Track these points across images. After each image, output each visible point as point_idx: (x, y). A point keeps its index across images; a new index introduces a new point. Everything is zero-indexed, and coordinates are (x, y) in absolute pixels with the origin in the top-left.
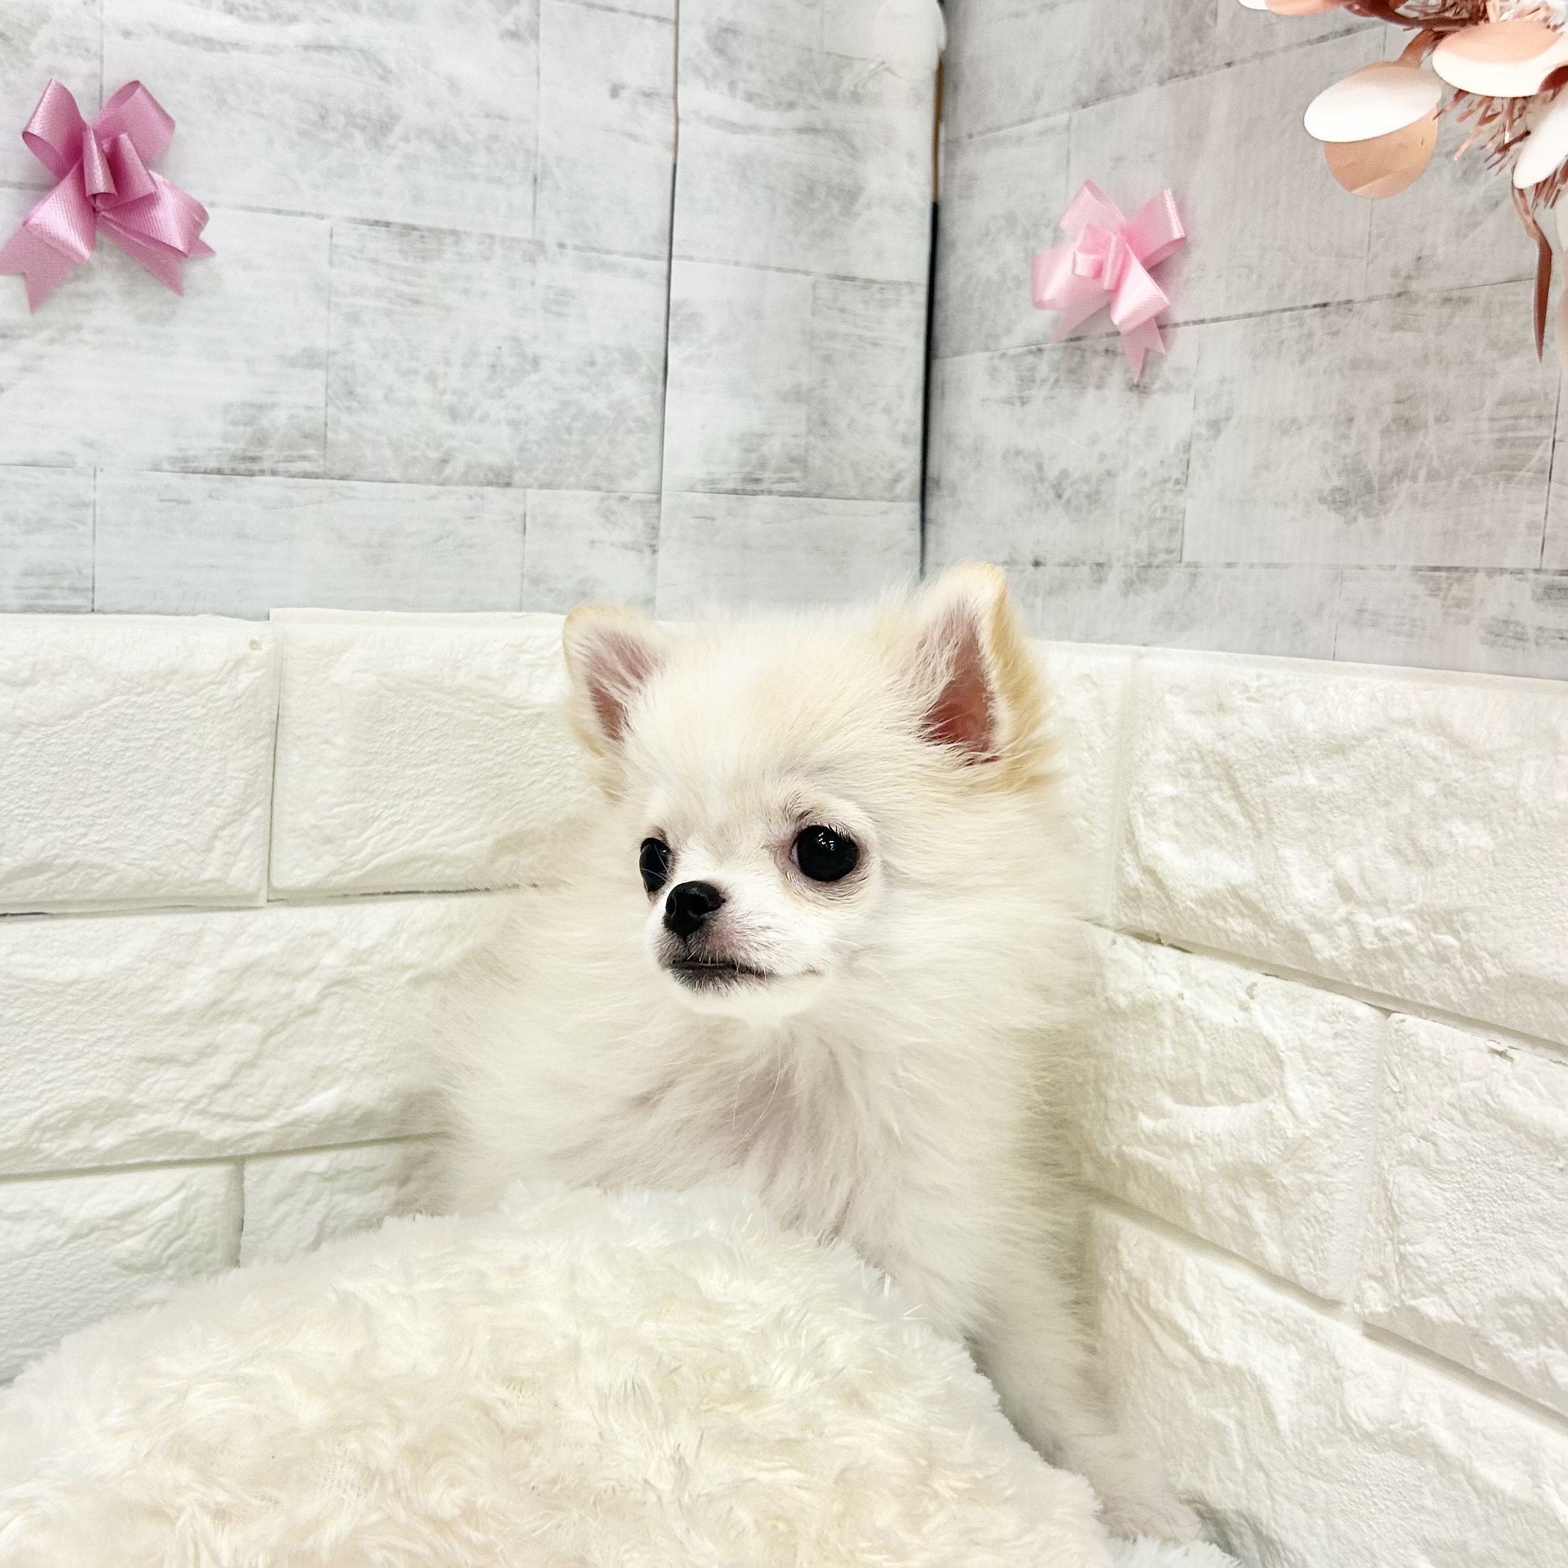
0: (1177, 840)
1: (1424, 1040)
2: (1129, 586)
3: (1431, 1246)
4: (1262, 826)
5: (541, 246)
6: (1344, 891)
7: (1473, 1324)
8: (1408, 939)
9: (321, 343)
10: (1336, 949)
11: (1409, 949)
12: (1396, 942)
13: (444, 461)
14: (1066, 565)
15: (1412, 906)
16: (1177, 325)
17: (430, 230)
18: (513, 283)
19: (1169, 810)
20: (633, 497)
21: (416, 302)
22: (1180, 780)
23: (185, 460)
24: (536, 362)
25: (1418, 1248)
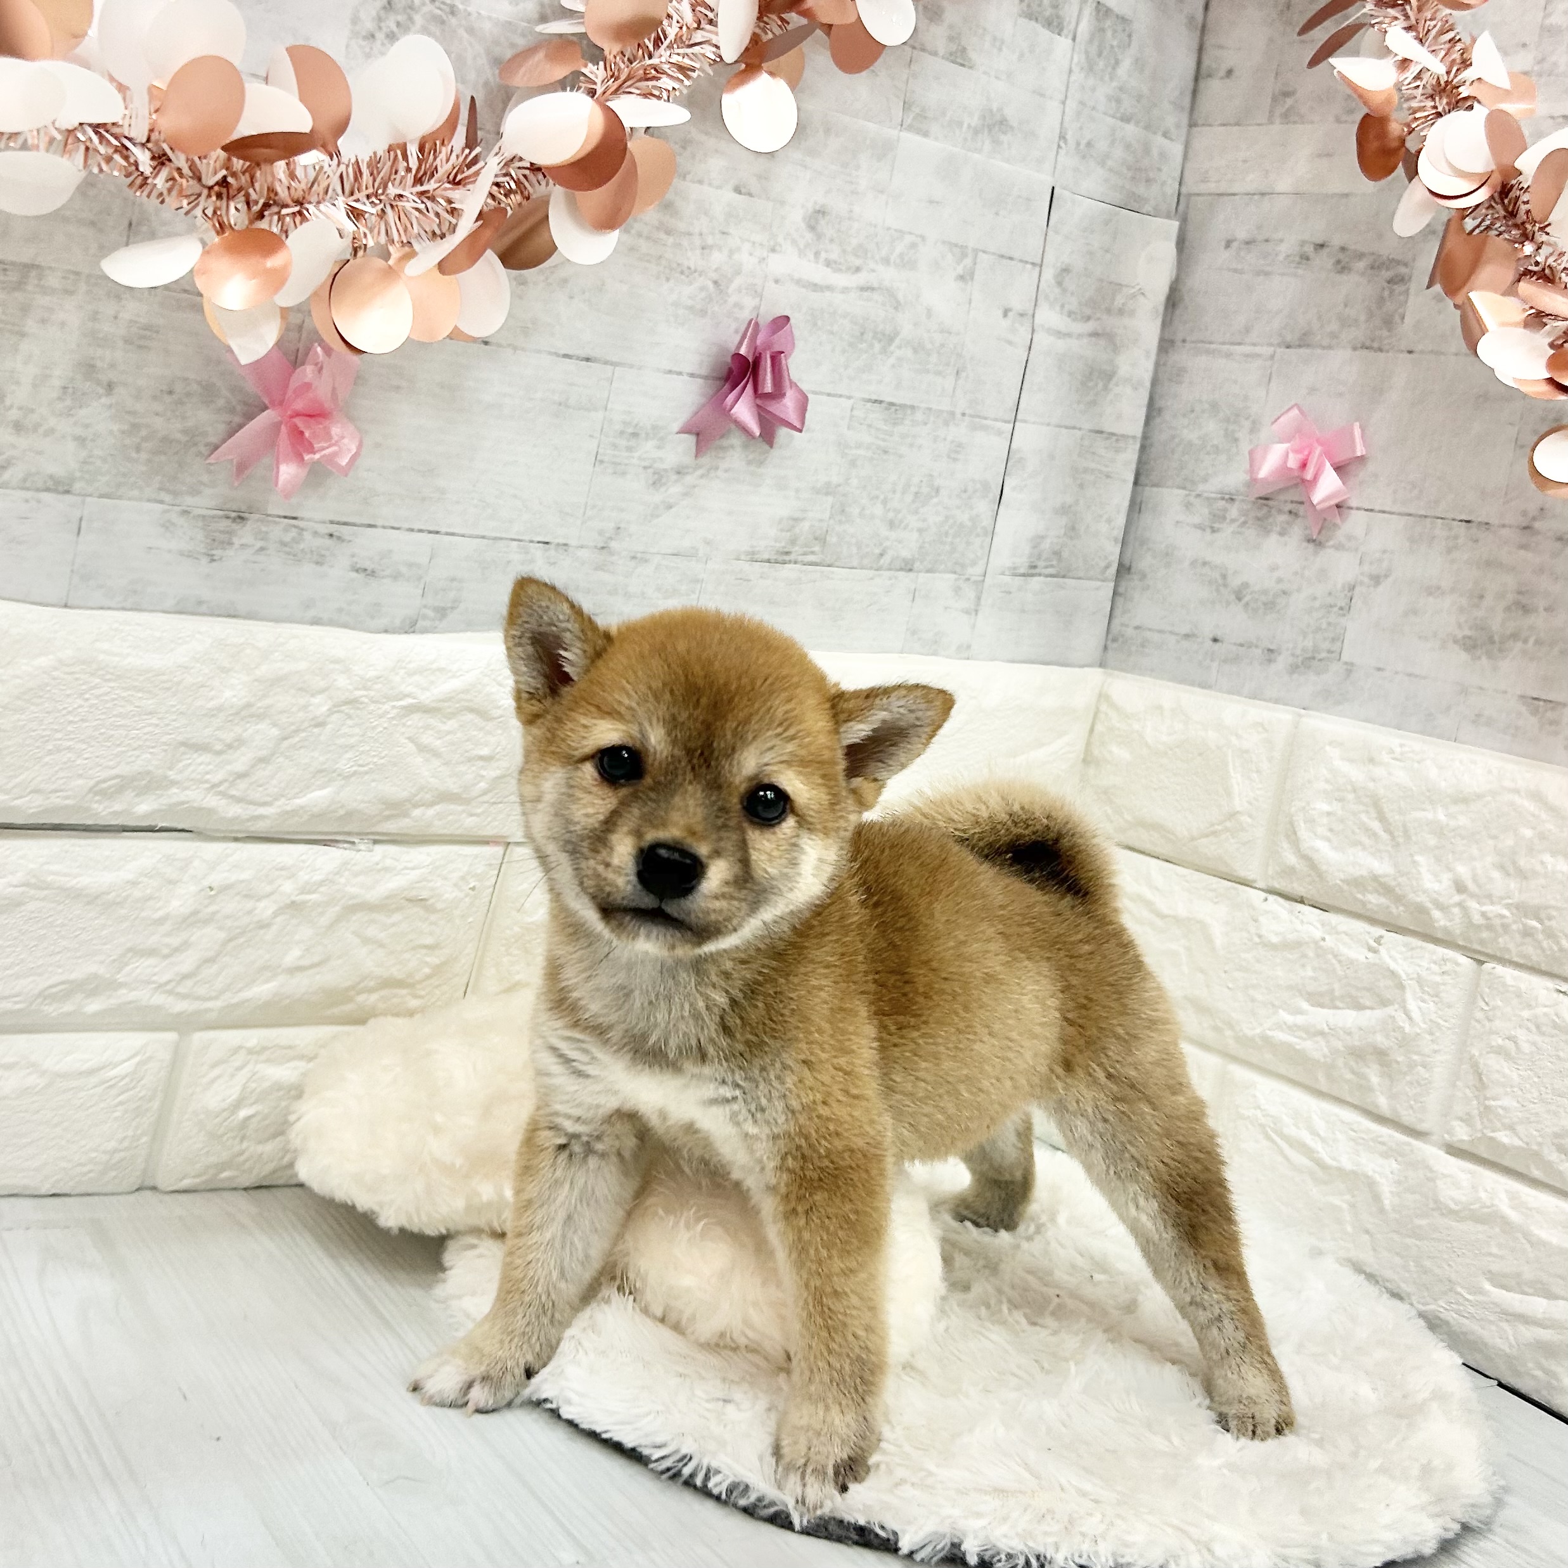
0: (1329, 840)
1: (1509, 981)
2: (1294, 669)
3: (1506, 1102)
4: (1401, 840)
5: (952, 414)
6: (1460, 888)
7: (1535, 1147)
8: (1505, 921)
9: (835, 480)
10: (1450, 921)
11: (1506, 927)
12: (1497, 922)
13: (882, 555)
14: (1242, 645)
15: (1510, 901)
16: (1350, 508)
17: (900, 406)
18: (935, 439)
19: (1325, 820)
20: (973, 578)
21: (886, 452)
22: (1335, 803)
23: (753, 553)
24: (937, 490)
25: (1499, 1103)
